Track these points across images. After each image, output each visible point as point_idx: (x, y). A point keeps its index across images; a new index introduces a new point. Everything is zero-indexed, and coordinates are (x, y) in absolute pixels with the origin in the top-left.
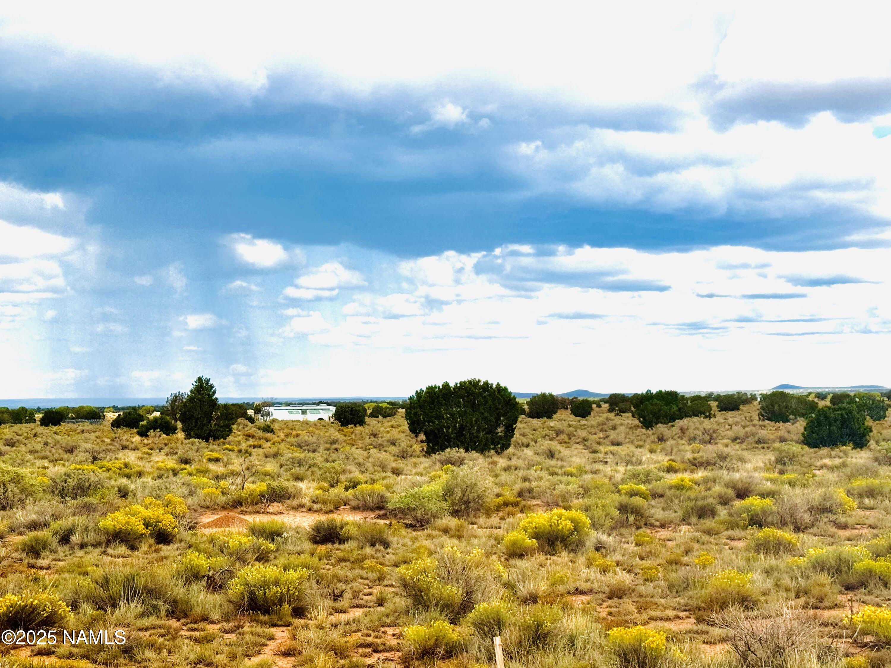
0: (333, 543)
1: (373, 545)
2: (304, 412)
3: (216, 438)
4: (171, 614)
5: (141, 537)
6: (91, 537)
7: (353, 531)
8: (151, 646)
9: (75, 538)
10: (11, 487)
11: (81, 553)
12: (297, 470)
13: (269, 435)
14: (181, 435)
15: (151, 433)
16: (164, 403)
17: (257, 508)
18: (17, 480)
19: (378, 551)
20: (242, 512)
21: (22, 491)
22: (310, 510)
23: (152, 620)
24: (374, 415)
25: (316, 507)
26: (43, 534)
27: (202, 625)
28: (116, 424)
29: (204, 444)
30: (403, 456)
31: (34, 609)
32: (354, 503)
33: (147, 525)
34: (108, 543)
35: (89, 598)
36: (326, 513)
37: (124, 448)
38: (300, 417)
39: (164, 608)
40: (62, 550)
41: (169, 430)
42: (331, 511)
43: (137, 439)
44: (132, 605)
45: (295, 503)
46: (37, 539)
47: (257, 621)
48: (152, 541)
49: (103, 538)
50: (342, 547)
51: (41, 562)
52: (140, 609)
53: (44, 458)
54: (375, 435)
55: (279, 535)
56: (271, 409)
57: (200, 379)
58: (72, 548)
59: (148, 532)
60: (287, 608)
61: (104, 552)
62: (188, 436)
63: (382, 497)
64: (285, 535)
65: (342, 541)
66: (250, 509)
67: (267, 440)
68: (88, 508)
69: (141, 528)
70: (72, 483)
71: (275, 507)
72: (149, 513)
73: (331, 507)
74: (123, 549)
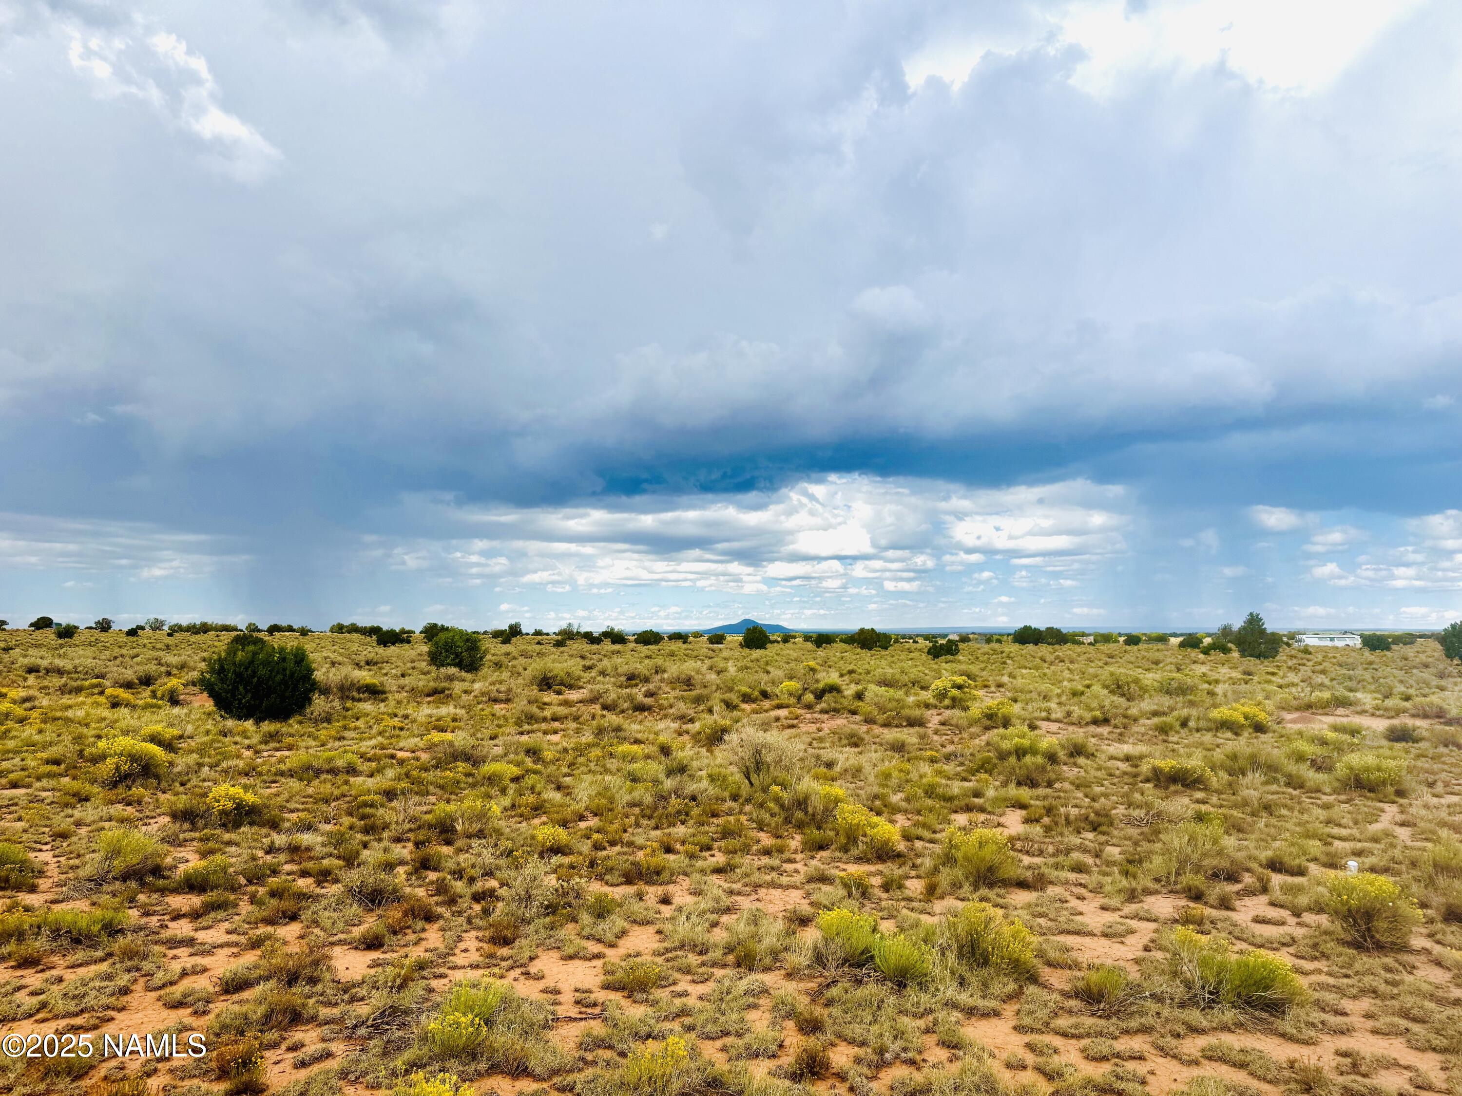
0: (1407, 742)
1: (1446, 746)
2: (1332, 639)
3: (1266, 657)
4: (1288, 784)
5: (1242, 726)
6: (1203, 724)
7: (1425, 734)
8: (1285, 806)
9: (1192, 724)
10: (1133, 686)
11: (1198, 735)
12: (1349, 684)
13: (1308, 656)
14: (1236, 654)
15: (1212, 652)
16: (1215, 631)
17: (1327, 710)
18: (1137, 681)
19: (1451, 751)
20: (1313, 713)
21: (1141, 688)
22: (1373, 715)
23: (1274, 787)
24: (1394, 643)
25: (1378, 713)
26: (1167, 719)
27: (1318, 795)
28: (1182, 645)
29: (1258, 662)
30: (1441, 676)
31: (1187, 771)
32: (1413, 712)
33: (1246, 718)
34: (1217, 729)
35: (1222, 767)
36: (1388, 718)
37: (1195, 662)
38: (1329, 643)
39: (1283, 780)
40: (1184, 732)
41: (1225, 650)
42: (1393, 717)
43: (1201, 656)
44: (1257, 775)
45: (1359, 709)
46: (1165, 723)
47: (1365, 797)
48: (1251, 730)
49: (1213, 726)
50: (1415, 745)
51: (1171, 739)
52: (1263, 778)
53: (1139, 667)
54: (1406, 659)
55: (1358, 732)
56: (1304, 637)
57: (1251, 614)
58: (1190, 731)
59: (1247, 723)
60: (1390, 789)
61: (1215, 736)
62: (1243, 656)
63: (1441, 708)
64: (1364, 733)
65: (1416, 741)
66: (1320, 711)
67: (1308, 660)
68: (1192, 704)
69: (1242, 720)
70: (1174, 684)
71: (1340, 711)
72: (1246, 709)
73: (1393, 714)
74: (1229, 735)
